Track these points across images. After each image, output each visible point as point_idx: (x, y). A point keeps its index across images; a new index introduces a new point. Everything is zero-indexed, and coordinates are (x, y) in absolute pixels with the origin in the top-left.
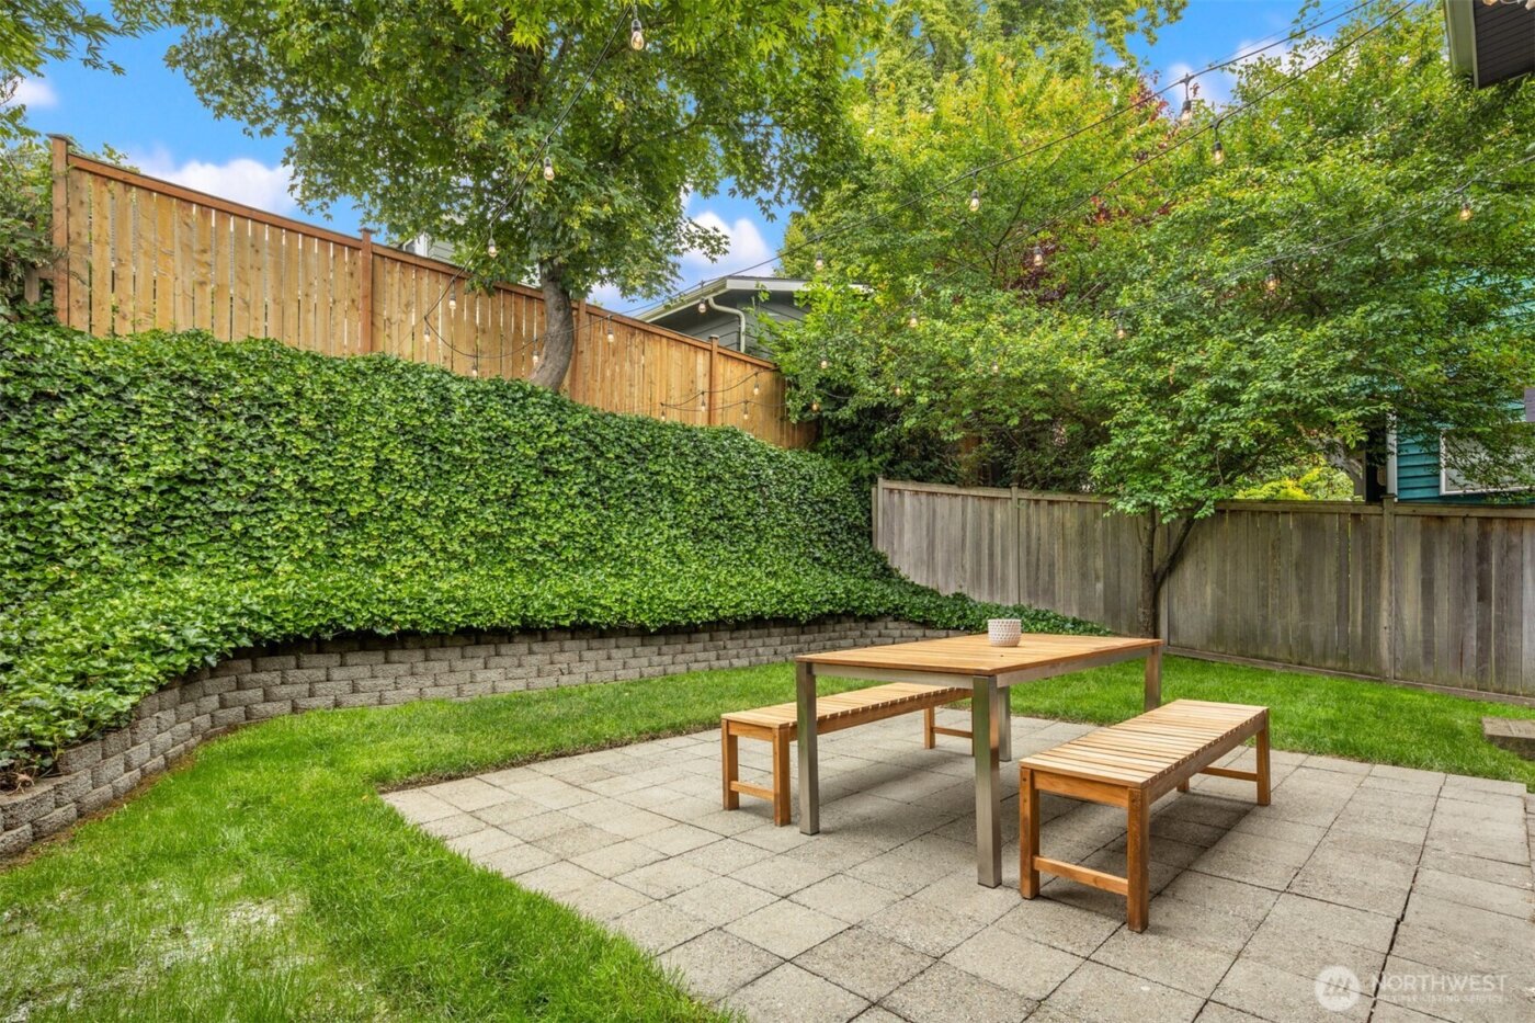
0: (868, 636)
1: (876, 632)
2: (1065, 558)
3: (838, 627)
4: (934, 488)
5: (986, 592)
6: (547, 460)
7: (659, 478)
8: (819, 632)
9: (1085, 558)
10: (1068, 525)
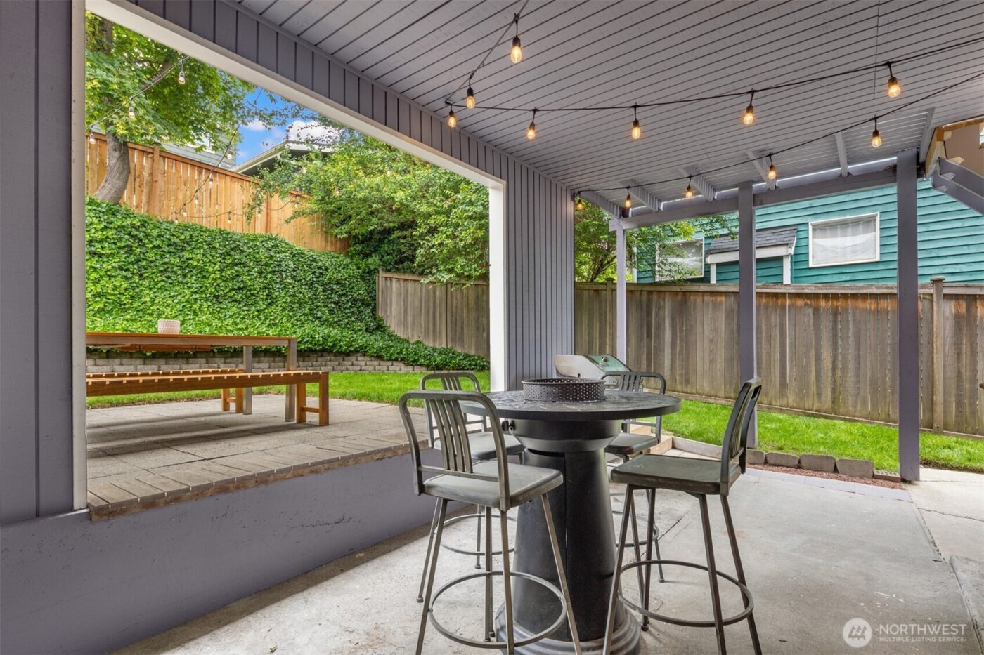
0: (344, 365)
1: (350, 363)
2: (469, 317)
3: (319, 359)
4: (407, 277)
5: (431, 340)
6: (94, 246)
7: (191, 262)
8: (303, 361)
9: (478, 318)
10: (470, 298)
